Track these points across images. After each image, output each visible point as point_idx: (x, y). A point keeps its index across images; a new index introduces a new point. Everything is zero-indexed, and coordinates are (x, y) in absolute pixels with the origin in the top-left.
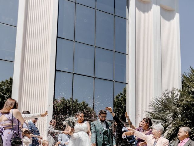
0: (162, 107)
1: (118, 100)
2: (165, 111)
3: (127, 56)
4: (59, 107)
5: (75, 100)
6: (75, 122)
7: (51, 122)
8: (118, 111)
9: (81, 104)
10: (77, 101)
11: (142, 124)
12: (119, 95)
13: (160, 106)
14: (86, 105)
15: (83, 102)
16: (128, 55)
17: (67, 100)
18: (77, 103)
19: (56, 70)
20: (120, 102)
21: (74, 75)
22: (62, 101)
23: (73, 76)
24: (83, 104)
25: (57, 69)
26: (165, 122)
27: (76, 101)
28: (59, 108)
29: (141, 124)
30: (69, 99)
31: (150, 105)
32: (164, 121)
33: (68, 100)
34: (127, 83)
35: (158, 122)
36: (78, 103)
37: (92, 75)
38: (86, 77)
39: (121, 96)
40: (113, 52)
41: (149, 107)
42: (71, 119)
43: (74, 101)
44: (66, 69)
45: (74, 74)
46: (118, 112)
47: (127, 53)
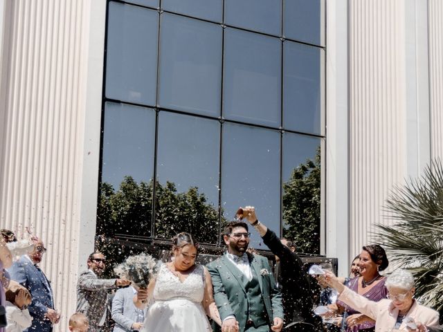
0: (422, 212)
1: (302, 184)
2: (432, 226)
3: (322, 51)
4: (115, 206)
5: (164, 186)
6: (151, 271)
7: (91, 259)
8: (301, 217)
9: (185, 197)
10: (171, 187)
11: (362, 263)
12: (304, 169)
13: (417, 210)
14: (199, 200)
15: (192, 191)
16: (325, 48)
17: (139, 186)
18: (172, 196)
19: (104, 100)
20: (306, 190)
21: (161, 113)
22: (124, 189)
23: (157, 115)
24: (190, 198)
25: (108, 96)
26: (433, 259)
27: (169, 187)
28: (115, 210)
29: (358, 265)
30: (148, 182)
31: (390, 205)
32: (428, 253)
33: (144, 186)
34: (322, 134)
35: (411, 258)
36: (176, 194)
37: (216, 114)
38: (197, 118)
39: (311, 169)
40: (278, 42)
41: (386, 213)
42: (140, 260)
43: (163, 188)
44: (134, 96)
45: (158, 110)
46: (302, 221)
47: (322, 44)
